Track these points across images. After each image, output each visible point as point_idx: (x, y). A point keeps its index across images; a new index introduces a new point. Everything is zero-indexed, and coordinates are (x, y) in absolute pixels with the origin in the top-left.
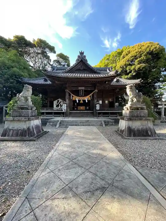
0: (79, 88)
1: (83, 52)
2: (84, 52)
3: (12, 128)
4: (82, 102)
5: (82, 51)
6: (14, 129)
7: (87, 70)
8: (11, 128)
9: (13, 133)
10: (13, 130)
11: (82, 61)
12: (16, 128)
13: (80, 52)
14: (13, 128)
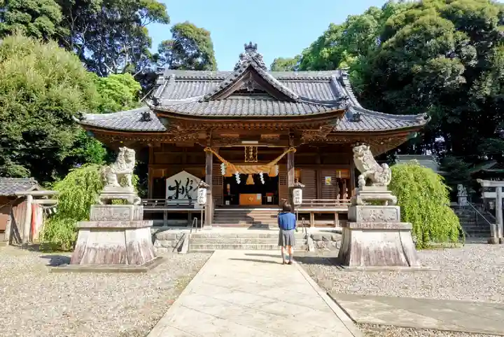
0: (244, 142)
1: (253, 44)
2: (256, 45)
3: (94, 246)
4: (250, 181)
5: (251, 43)
6: (97, 247)
7: (265, 92)
8: (90, 244)
9: (95, 256)
10: (94, 249)
11: (251, 68)
12: (102, 246)
13: (245, 45)
14: (97, 244)
